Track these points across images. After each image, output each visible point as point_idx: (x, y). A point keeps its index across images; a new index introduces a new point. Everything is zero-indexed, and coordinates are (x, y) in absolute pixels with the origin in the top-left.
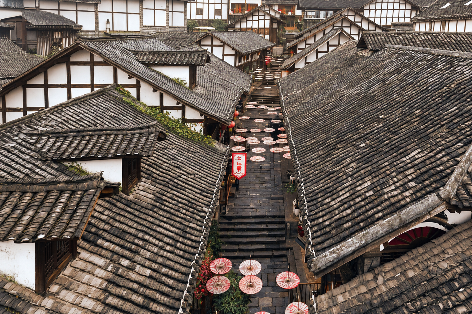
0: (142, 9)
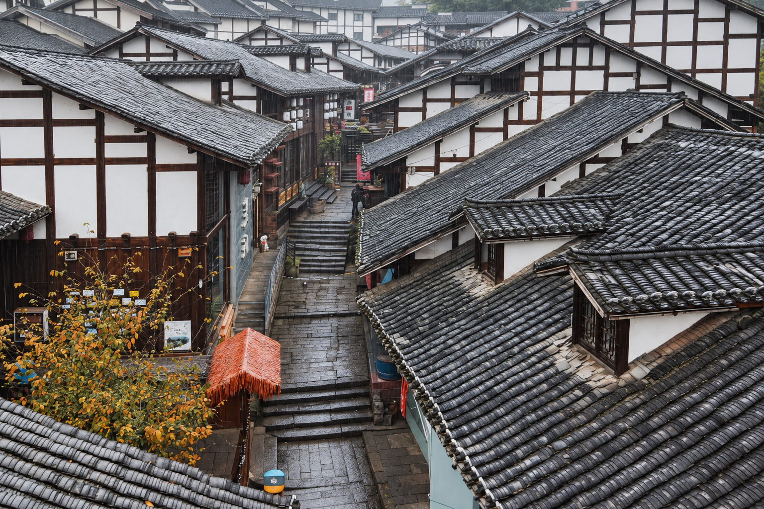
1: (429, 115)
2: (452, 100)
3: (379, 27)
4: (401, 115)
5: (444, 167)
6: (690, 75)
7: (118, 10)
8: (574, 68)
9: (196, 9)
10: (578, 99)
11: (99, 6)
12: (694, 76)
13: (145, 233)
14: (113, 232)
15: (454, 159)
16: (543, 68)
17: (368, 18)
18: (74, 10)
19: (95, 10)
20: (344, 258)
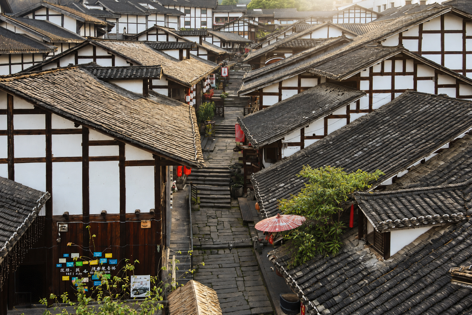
0: (147, 21)
1: (284, 98)
2: (299, 88)
3: (216, 18)
4: (265, 98)
5: (308, 143)
6: (461, 74)
7: (62, 16)
8: (393, 74)
9: (104, 9)
10: (397, 95)
11: (50, 13)
12: (465, 74)
13: (117, 211)
14: (94, 210)
15: (314, 137)
16: (372, 74)
17: (209, 12)
18: (34, 16)
19: (48, 15)
20: (229, 196)
